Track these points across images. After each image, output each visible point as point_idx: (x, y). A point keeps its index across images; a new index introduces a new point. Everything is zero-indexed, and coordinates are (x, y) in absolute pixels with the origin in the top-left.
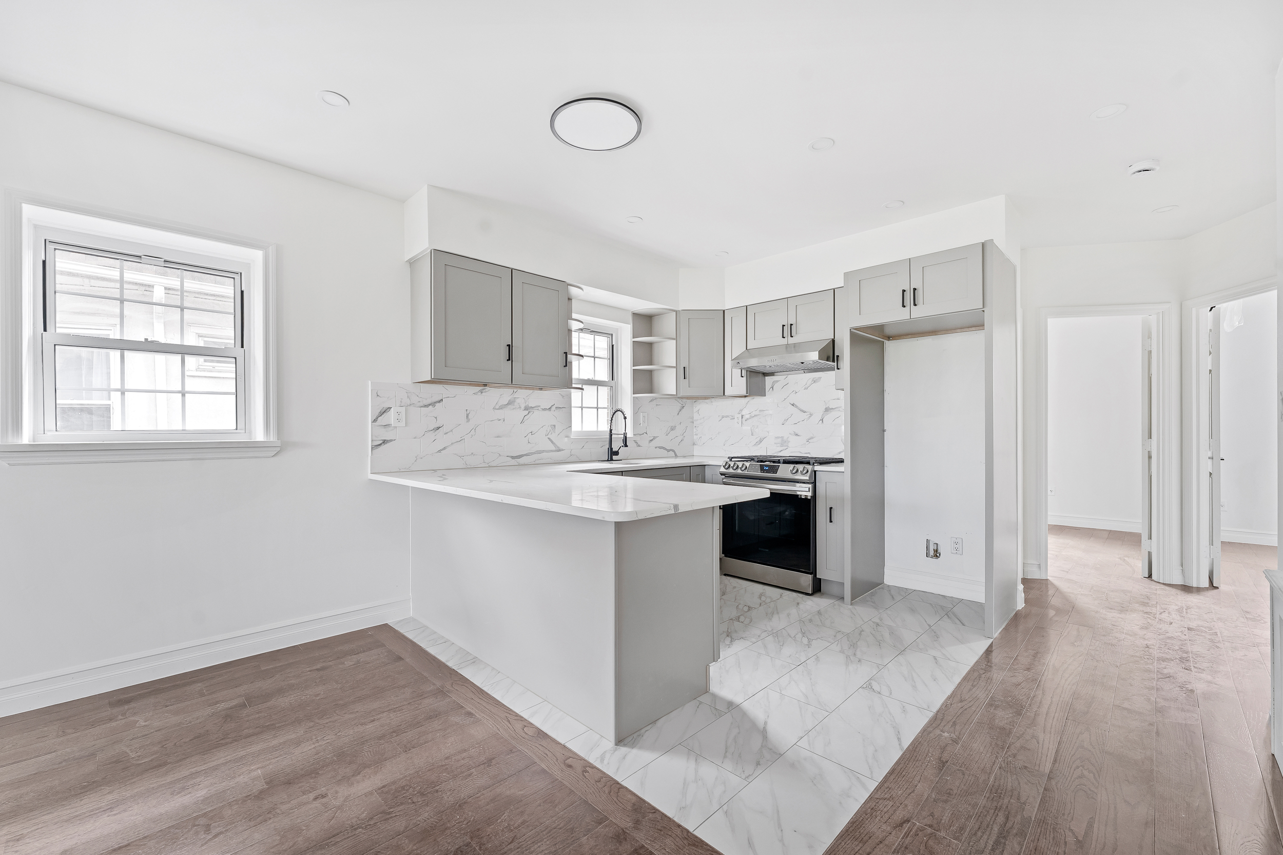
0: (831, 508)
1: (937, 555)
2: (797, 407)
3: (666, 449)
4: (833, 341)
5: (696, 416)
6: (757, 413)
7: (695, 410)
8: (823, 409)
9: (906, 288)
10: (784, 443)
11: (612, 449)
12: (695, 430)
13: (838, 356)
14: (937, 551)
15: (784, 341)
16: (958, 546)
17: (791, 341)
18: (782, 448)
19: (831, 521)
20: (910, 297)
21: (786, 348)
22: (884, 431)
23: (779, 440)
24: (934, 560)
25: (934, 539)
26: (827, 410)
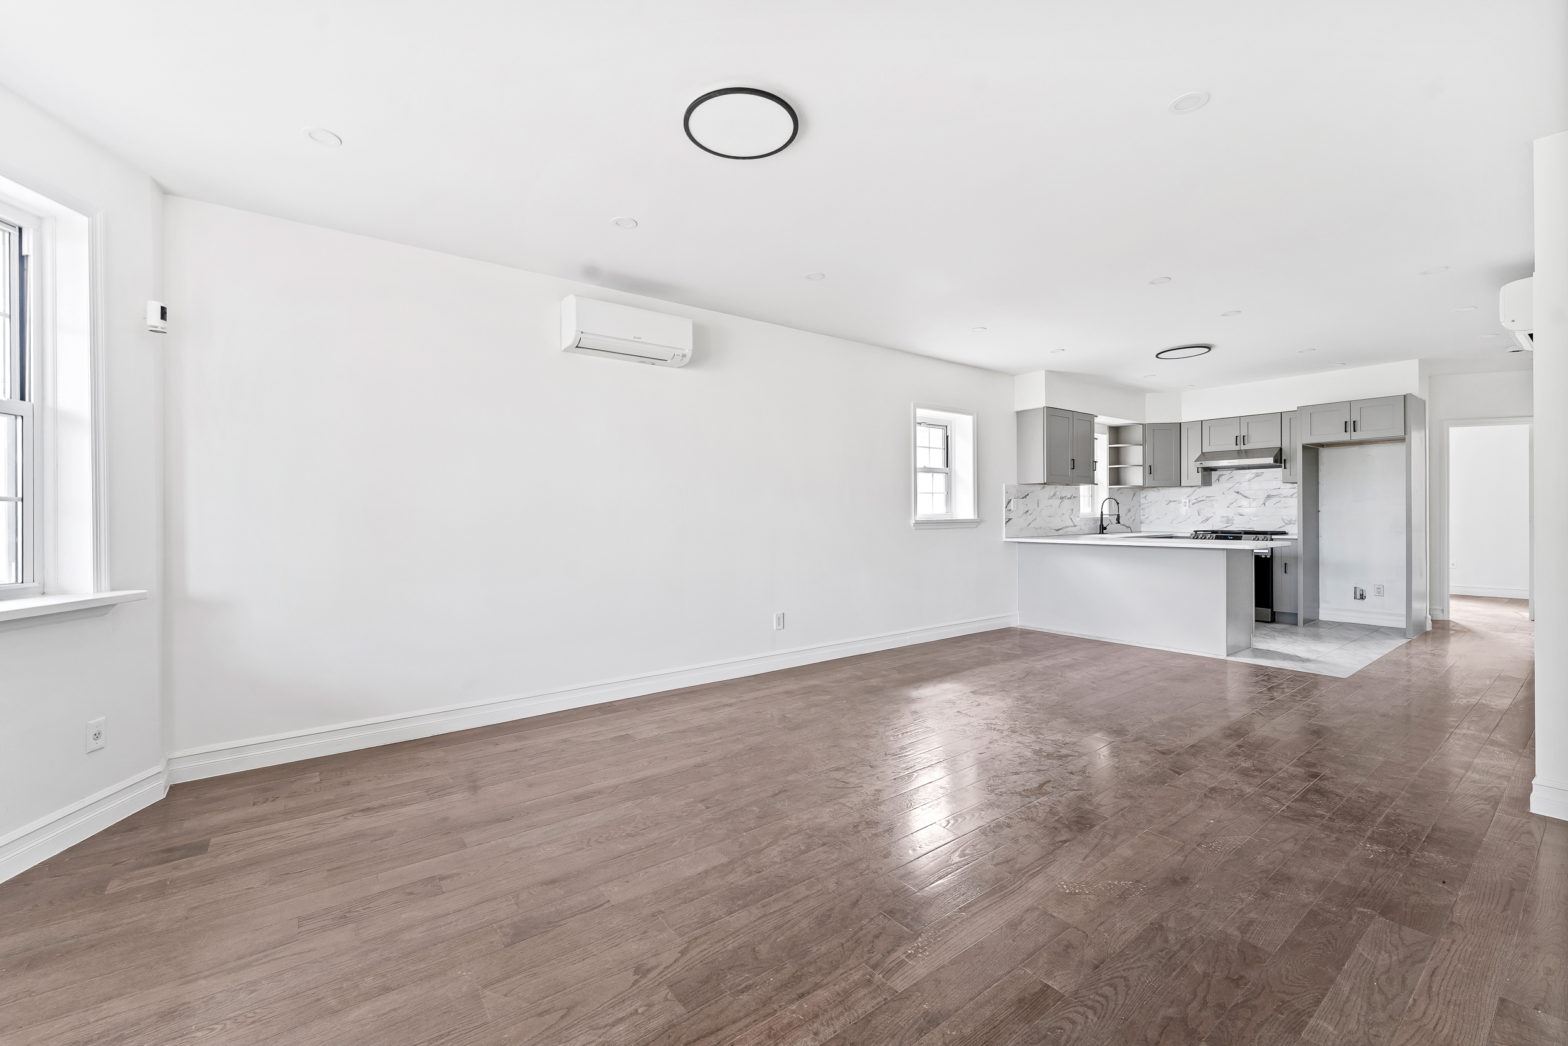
0: (1286, 564)
1: (1362, 597)
2: (1241, 494)
3: (1126, 526)
4: (1281, 449)
5: (1143, 501)
6: (1204, 498)
7: (1142, 496)
8: (1266, 496)
9: (1348, 420)
10: (1229, 521)
11: (1103, 525)
12: (1142, 512)
13: (1285, 460)
14: (1362, 594)
15: (1237, 448)
16: (1380, 591)
17: (1243, 447)
18: (1227, 525)
19: (1286, 572)
20: (1352, 426)
21: (1238, 452)
22: (1319, 511)
23: (1225, 519)
24: (1361, 601)
25: (1360, 586)
26: (1269, 497)
